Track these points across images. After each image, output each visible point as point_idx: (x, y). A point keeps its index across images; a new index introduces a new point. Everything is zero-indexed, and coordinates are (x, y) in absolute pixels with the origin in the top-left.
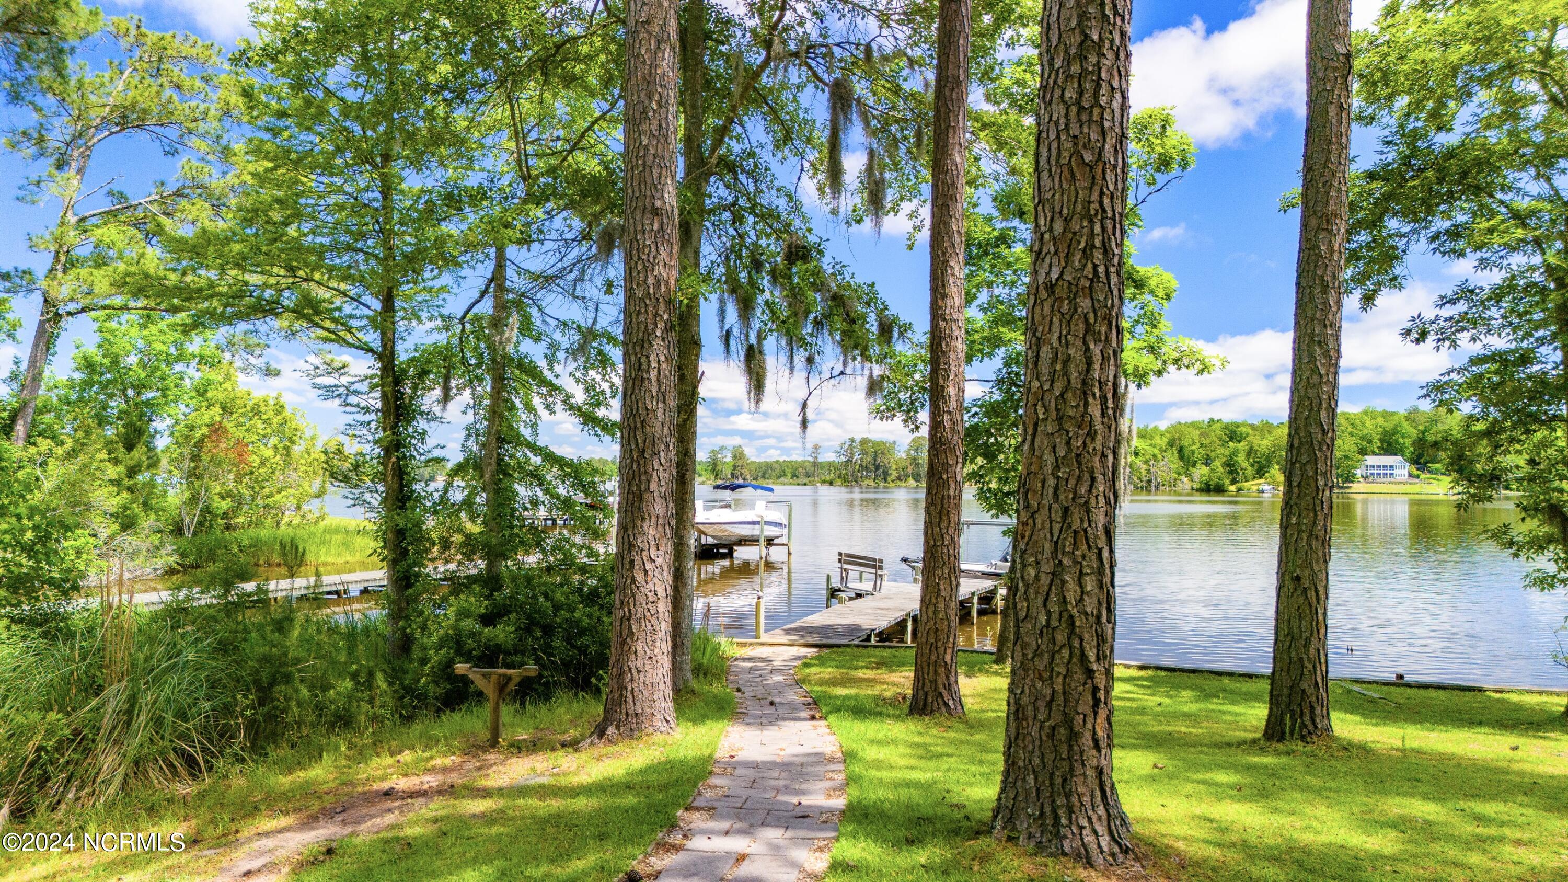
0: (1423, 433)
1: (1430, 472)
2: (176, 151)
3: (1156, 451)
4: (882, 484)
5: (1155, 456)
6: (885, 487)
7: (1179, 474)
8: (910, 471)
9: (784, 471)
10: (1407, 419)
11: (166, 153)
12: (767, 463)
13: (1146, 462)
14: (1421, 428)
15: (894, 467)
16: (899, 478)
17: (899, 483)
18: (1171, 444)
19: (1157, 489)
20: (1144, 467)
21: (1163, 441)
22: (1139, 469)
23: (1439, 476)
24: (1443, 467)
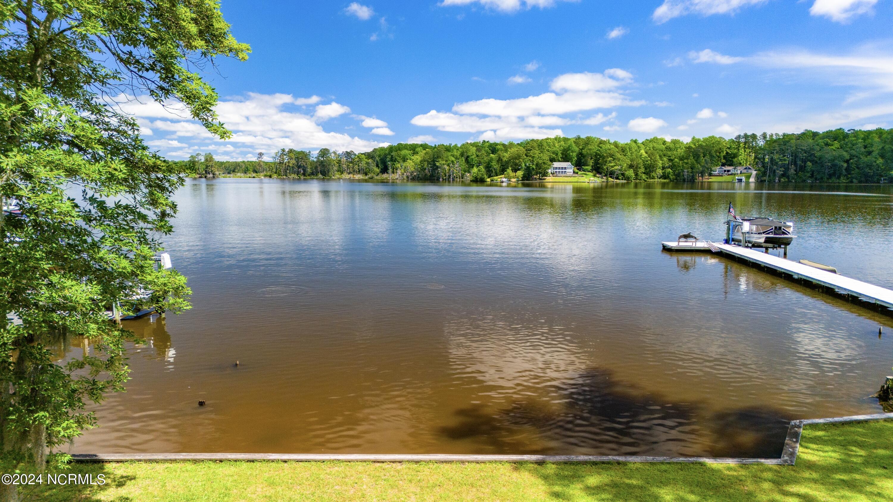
0: (582, 149)
1: (584, 171)
3: (453, 159)
4: (302, 177)
5: (453, 162)
6: (305, 179)
8: (319, 169)
9: (247, 168)
10: (575, 142)
12: (236, 162)
13: (448, 165)
14: (581, 147)
15: (309, 167)
16: (312, 174)
17: (312, 177)
18: (462, 155)
19: (453, 180)
20: (447, 168)
21: (458, 153)
22: (445, 169)
23: (587, 173)
24: (589, 168)
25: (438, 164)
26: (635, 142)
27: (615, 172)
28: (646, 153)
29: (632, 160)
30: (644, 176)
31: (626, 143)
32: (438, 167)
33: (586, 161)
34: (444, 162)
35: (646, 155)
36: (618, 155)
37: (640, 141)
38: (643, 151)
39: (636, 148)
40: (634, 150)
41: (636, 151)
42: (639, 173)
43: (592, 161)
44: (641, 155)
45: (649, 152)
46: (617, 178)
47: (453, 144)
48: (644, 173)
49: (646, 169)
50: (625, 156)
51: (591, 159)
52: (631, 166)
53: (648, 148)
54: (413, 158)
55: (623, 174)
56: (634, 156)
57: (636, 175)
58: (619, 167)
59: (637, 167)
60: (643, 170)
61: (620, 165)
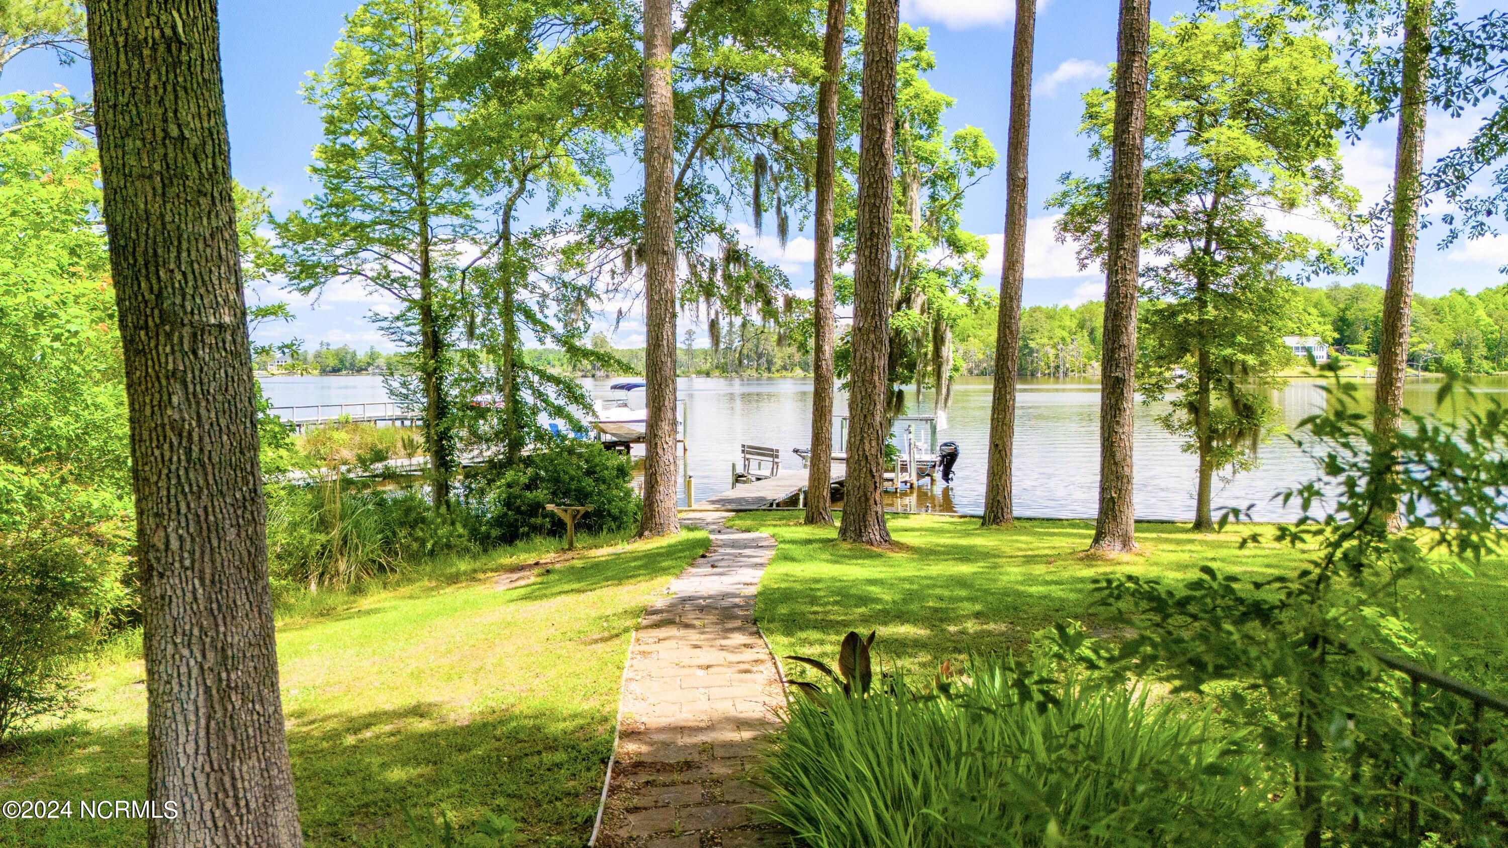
0: (1344, 311)
1: (1350, 353)
2: (72, 61)
3: (1065, 334)
4: (766, 375)
5: (1063, 339)
6: (769, 378)
7: (1090, 359)
8: (797, 359)
10: (1328, 296)
11: (62, 62)
13: (1054, 346)
14: (1342, 306)
15: (779, 356)
16: (785, 368)
17: (784, 373)
18: (1082, 326)
19: (1066, 374)
20: (1052, 352)
21: (1073, 324)
22: (1046, 354)
23: (1358, 358)
24: (1362, 348)
25: (1032, 344)
26: (1461, 293)
27: (1419, 356)
28: (1490, 316)
29: (1457, 331)
30: (1486, 365)
31: (1439, 296)
32: (1032, 351)
33: (1355, 333)
34: (1045, 341)
35: (1491, 321)
36: (1426, 321)
37: (1472, 293)
38: (1481, 313)
39: (1466, 305)
40: (1460, 311)
41: (1465, 311)
42: (1475, 358)
43: (1368, 333)
44: (1477, 321)
45: (1496, 314)
46: (1426, 369)
47: (1061, 306)
48: (1486, 358)
49: (1490, 349)
50: (1441, 322)
51: (1366, 329)
52: (1456, 344)
53: (1492, 306)
54: (980, 333)
55: (1438, 361)
56: (1462, 323)
57: (1469, 361)
58: (1430, 346)
59: (1468, 346)
60: (1484, 351)
61: (1432, 341)
